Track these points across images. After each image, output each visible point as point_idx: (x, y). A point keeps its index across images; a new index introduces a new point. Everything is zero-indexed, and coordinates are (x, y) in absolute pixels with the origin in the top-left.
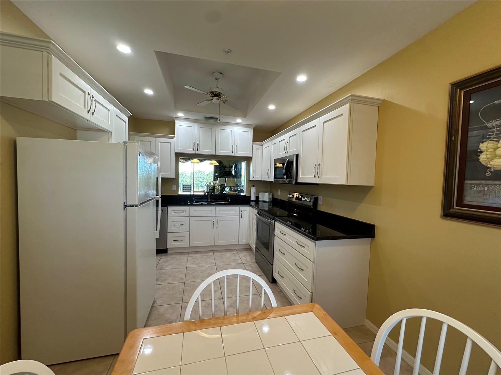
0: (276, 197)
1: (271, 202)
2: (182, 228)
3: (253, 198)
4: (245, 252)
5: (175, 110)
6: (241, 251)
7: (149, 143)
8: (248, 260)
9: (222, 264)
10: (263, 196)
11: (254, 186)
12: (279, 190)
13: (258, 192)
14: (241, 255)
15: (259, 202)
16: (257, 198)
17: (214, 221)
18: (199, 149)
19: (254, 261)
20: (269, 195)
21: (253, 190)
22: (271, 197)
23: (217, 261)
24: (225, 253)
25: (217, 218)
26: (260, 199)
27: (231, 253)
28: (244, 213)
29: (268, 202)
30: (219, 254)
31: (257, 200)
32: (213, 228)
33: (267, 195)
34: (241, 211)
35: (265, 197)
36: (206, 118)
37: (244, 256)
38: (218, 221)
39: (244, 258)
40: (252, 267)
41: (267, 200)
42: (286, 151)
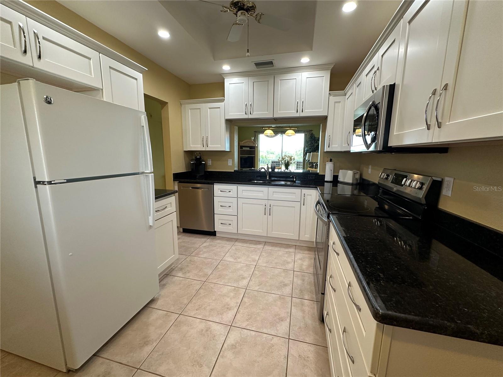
0: (365, 177)
1: (357, 184)
2: (229, 211)
3: (328, 177)
4: (307, 252)
5: (215, 60)
6: (301, 250)
7: (199, 110)
8: (304, 267)
9: (265, 265)
10: (345, 176)
11: (331, 161)
12: (370, 167)
13: (336, 169)
14: (299, 256)
15: (338, 184)
16: (336, 177)
17: (267, 206)
18: (253, 112)
19: (311, 270)
20: (354, 174)
21: (329, 166)
22: (358, 176)
23: (261, 259)
24: (279, 248)
25: (270, 202)
26: (340, 179)
27: (287, 250)
28: (308, 199)
29: (352, 184)
30: (270, 248)
31: (335, 181)
32: (265, 215)
33: (350, 173)
34: (303, 195)
35: (347, 176)
36: (257, 64)
37: (301, 259)
38: (272, 206)
39: (300, 261)
40: (303, 280)
41: (350, 181)
42: (373, 89)
